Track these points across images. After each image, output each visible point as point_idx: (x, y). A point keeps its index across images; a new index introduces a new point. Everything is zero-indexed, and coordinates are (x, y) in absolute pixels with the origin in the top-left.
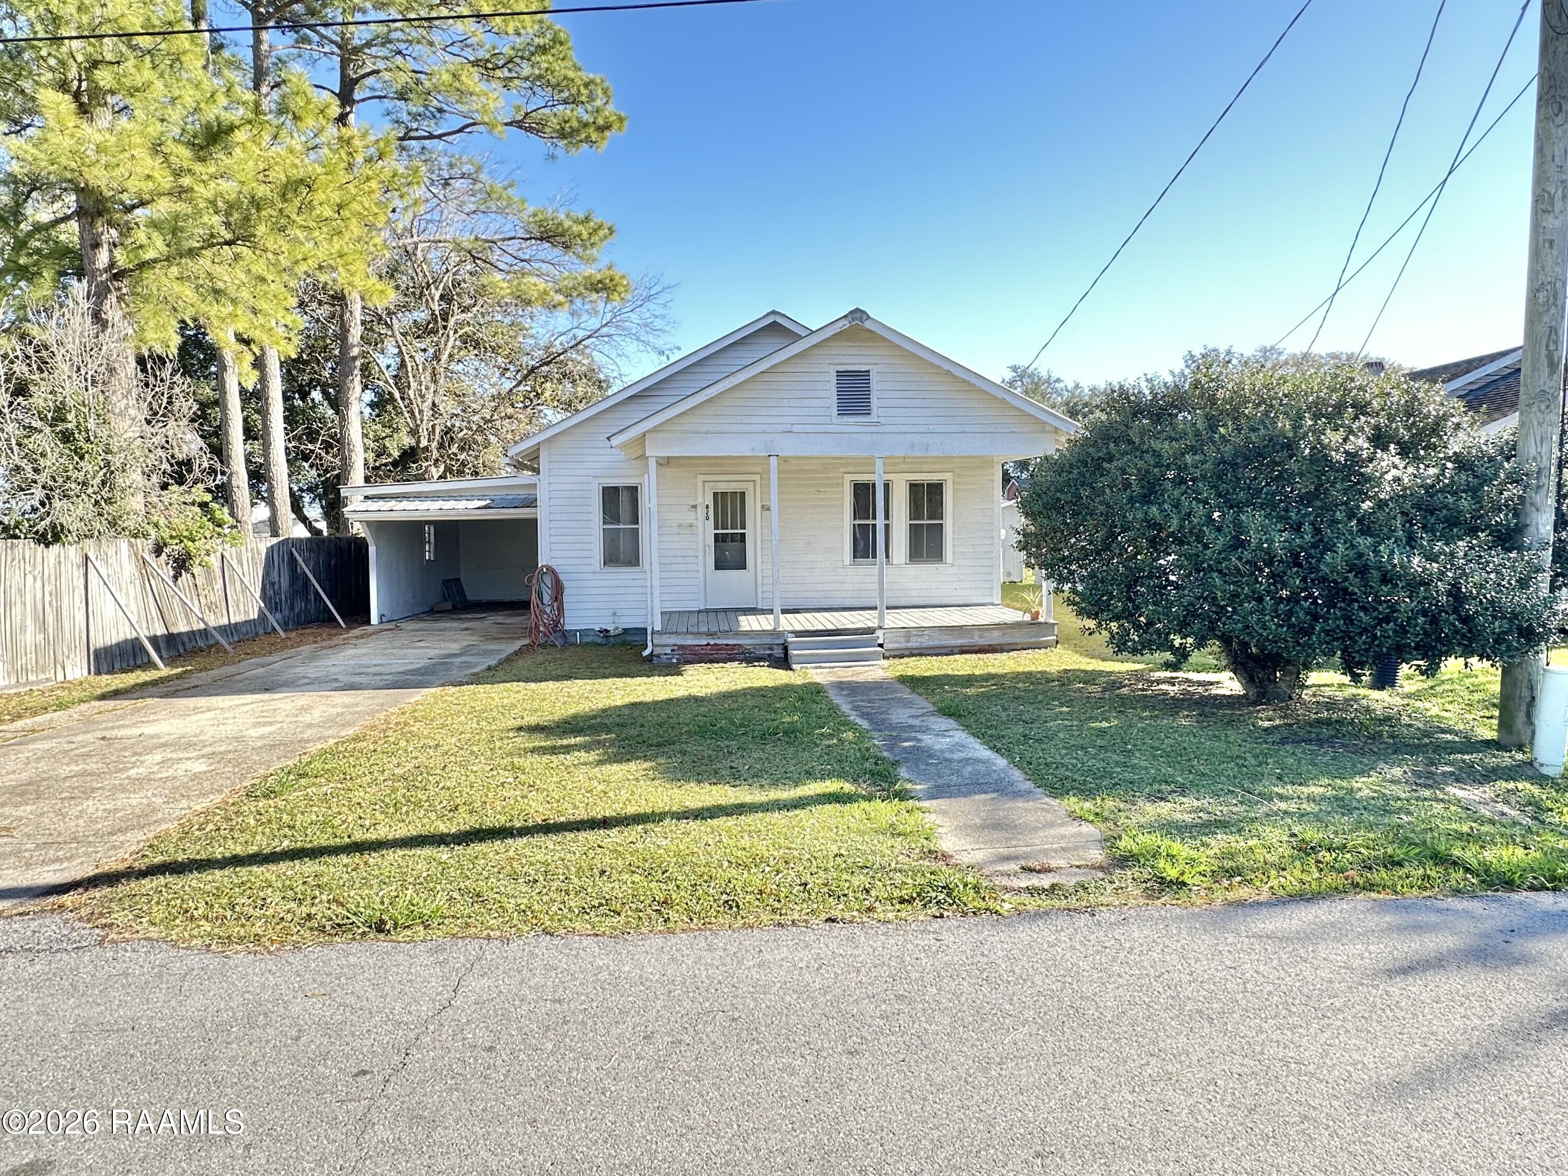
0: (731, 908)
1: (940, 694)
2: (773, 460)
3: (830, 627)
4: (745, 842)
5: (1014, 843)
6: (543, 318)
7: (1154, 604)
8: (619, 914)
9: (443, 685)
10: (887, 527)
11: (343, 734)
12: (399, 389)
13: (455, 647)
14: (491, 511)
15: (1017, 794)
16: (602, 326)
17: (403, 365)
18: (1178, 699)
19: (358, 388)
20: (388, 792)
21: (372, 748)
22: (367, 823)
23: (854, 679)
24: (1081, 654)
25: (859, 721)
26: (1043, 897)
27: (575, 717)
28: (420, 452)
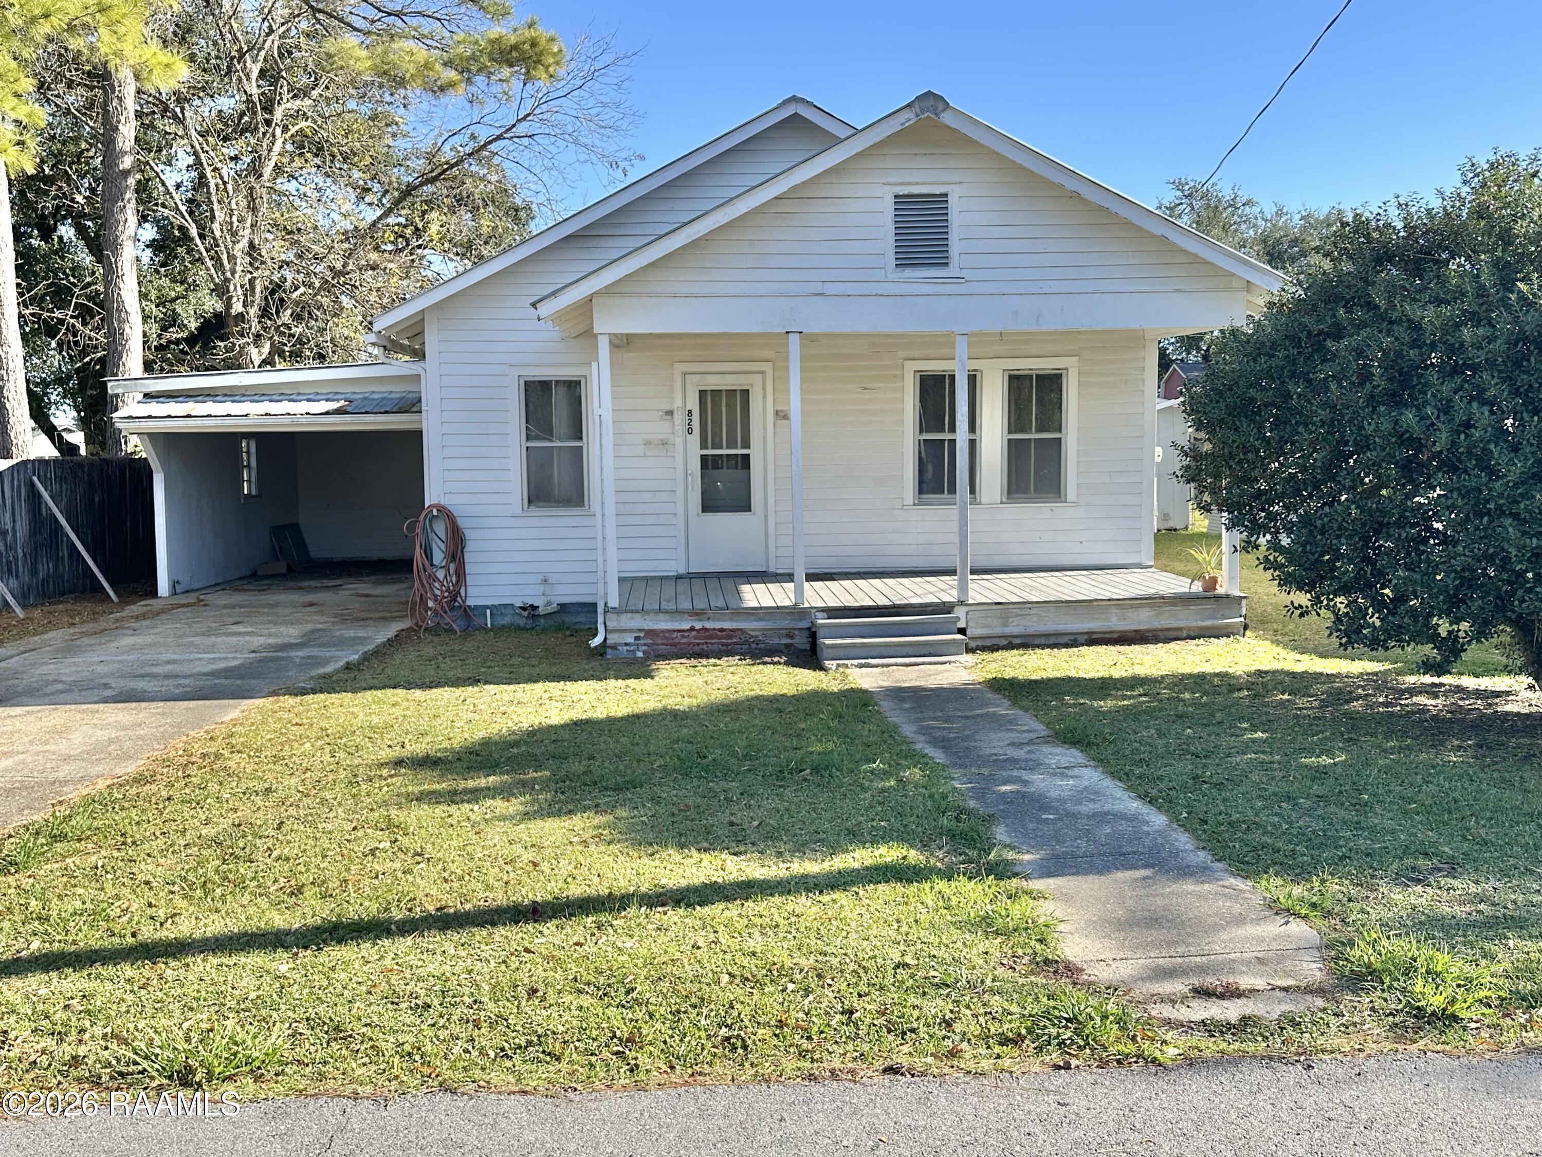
0: (734, 1049)
1: (1056, 708)
2: (794, 339)
3: (882, 601)
4: (755, 943)
5: (1181, 950)
6: (425, 106)
7: (1407, 567)
8: (558, 1059)
9: (274, 693)
10: (973, 444)
11: (119, 771)
12: (196, 222)
13: (291, 633)
14: (348, 418)
15: (1186, 872)
16: (519, 121)
17: (201, 182)
18: (1443, 720)
19: (132, 220)
20: (193, 864)
21: (164, 794)
22: (161, 913)
23: (921, 683)
24: (1285, 646)
25: (929, 751)
26: (1228, 1037)
27: (486, 743)
28: (231, 322)
